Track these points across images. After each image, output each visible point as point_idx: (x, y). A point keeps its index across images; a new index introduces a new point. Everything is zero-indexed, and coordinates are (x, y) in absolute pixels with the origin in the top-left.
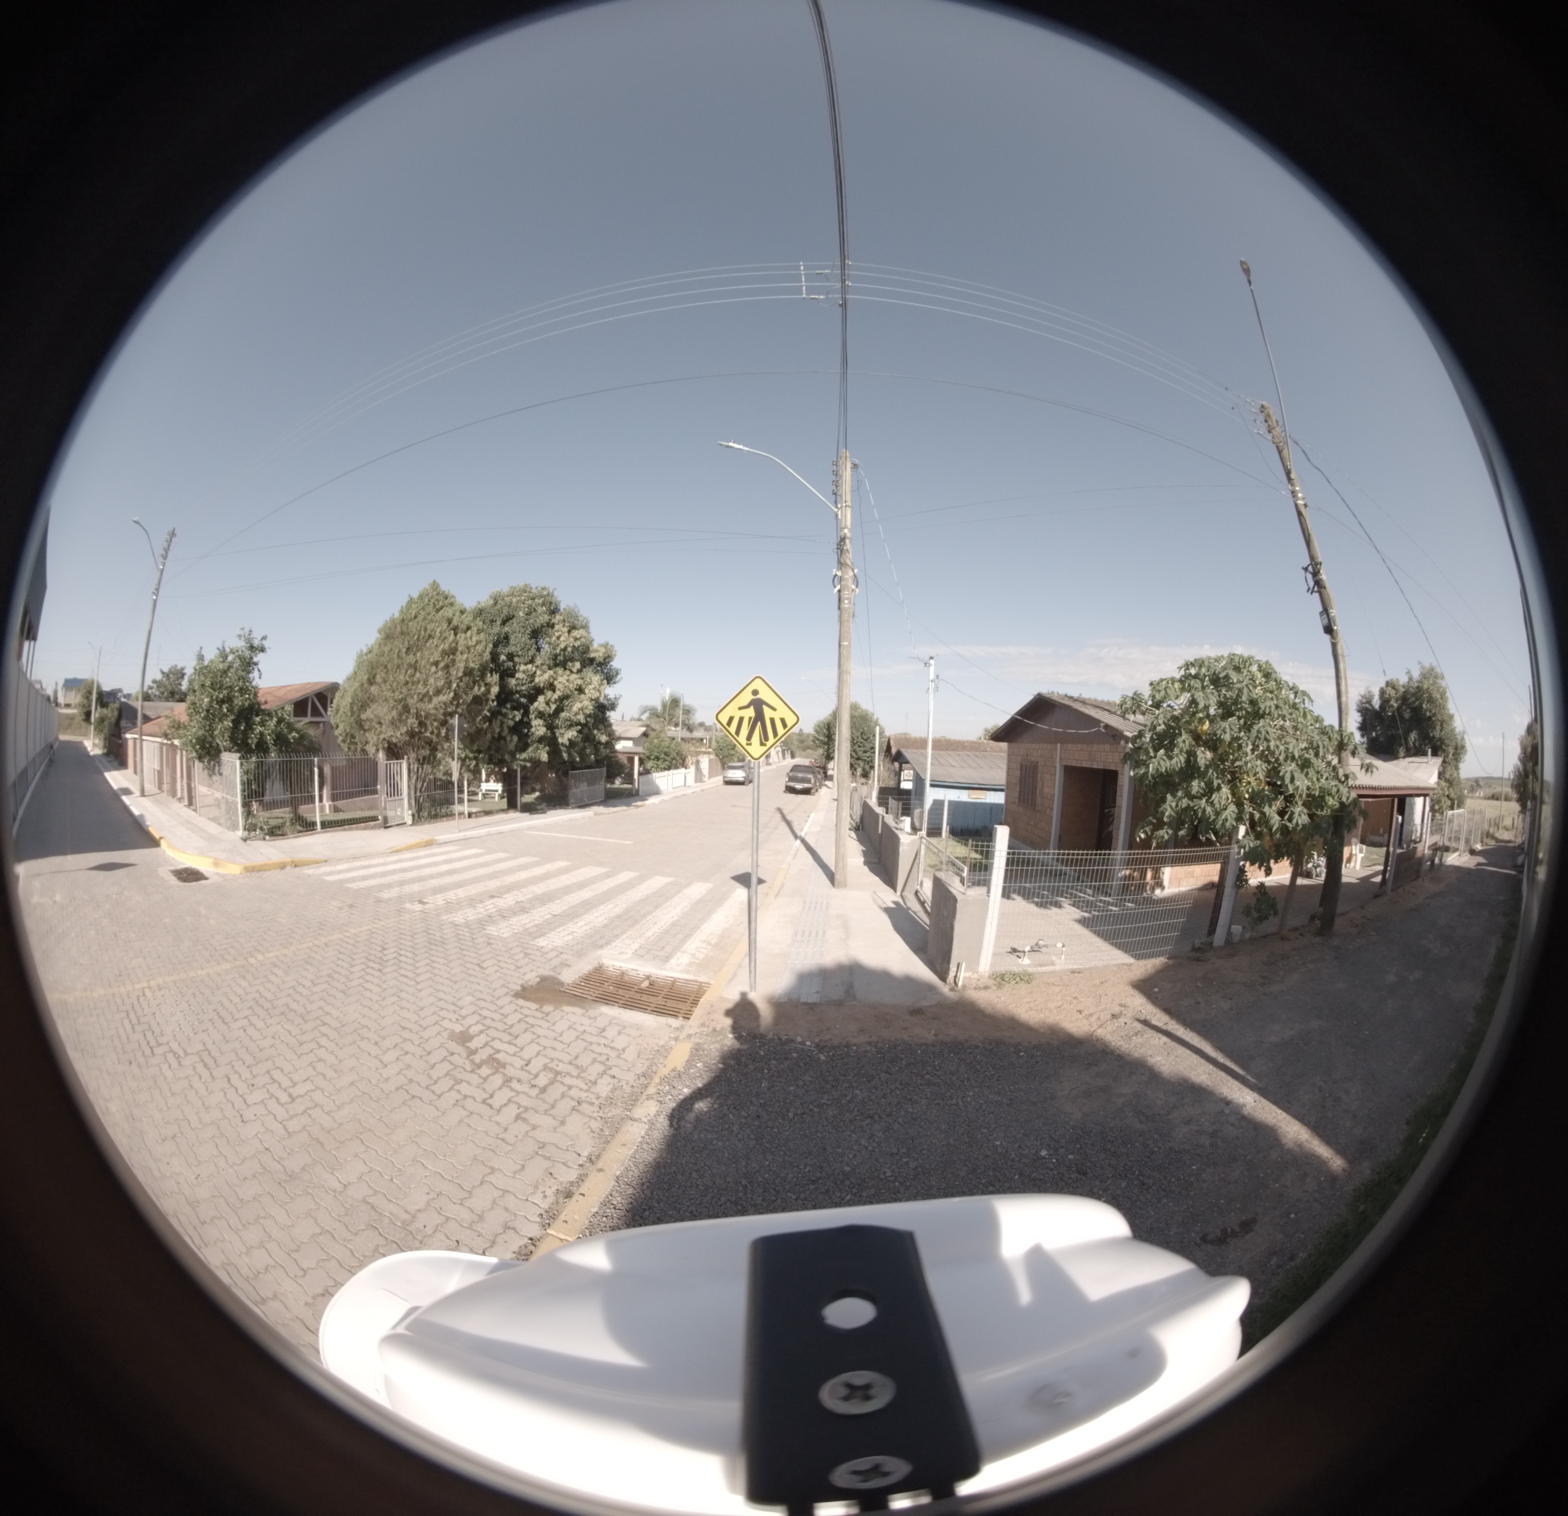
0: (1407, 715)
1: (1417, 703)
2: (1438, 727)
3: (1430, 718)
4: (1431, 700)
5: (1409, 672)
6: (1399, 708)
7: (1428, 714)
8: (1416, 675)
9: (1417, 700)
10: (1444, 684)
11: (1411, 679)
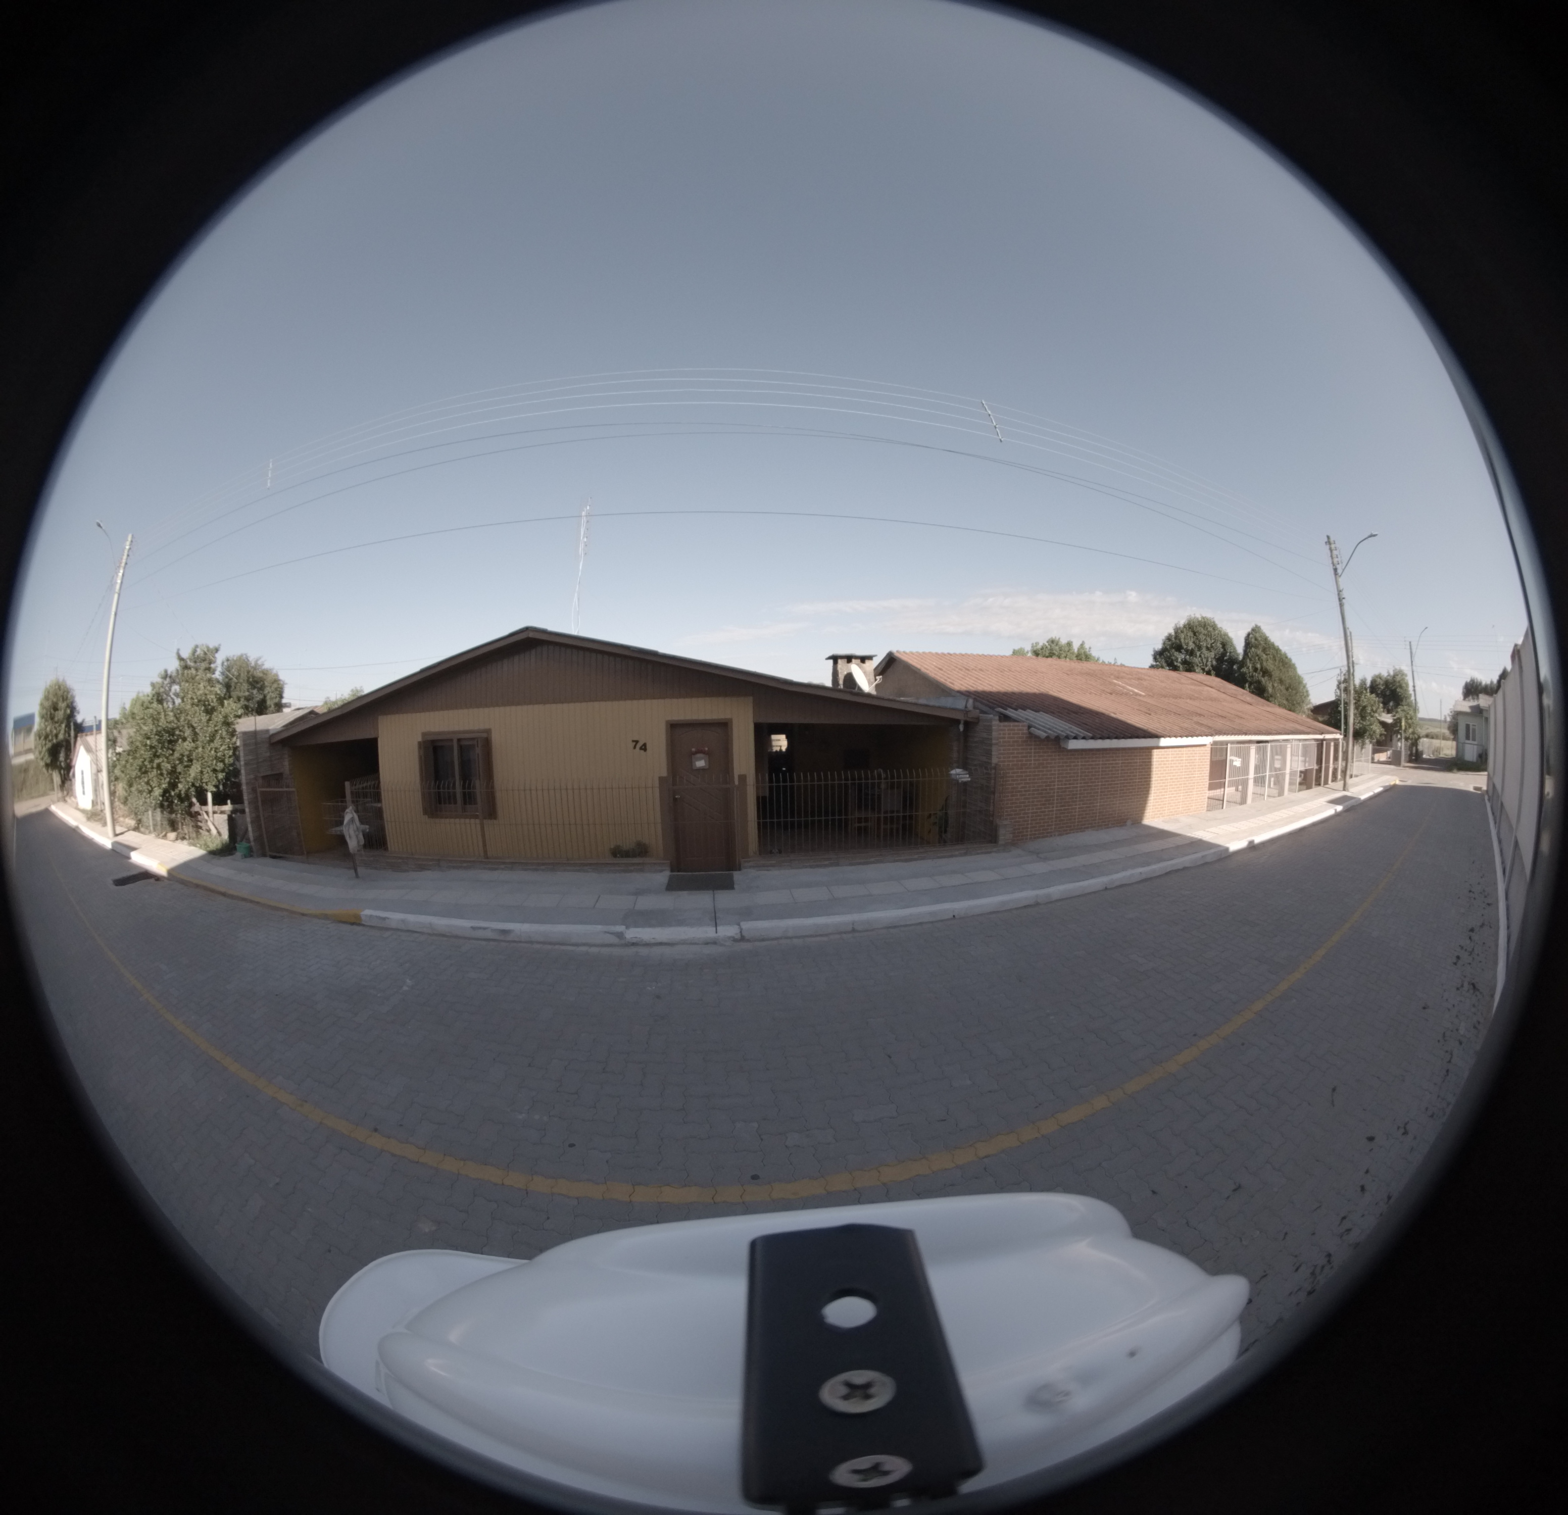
0: (1388, 693)
1: (1393, 688)
2: (1404, 700)
3: (1401, 695)
4: (1401, 687)
5: (1388, 672)
6: (1384, 689)
7: (1400, 694)
8: (1392, 673)
9: (1394, 686)
10: (1407, 678)
11: (1389, 675)
